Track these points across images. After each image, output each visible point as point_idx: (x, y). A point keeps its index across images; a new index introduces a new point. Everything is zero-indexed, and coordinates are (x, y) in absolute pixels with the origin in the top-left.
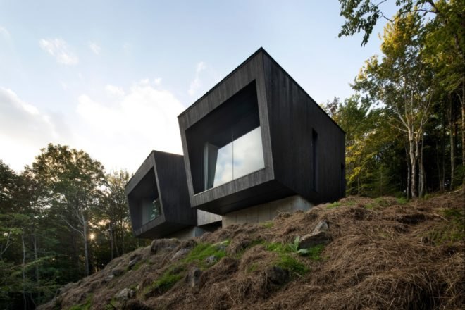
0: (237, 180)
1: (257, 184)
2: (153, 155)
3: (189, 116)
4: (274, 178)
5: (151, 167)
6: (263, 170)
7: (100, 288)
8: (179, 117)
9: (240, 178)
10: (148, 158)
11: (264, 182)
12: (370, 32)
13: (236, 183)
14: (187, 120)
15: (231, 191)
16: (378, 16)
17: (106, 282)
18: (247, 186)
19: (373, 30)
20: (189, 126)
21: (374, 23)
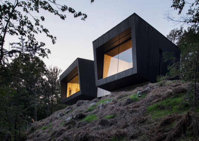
0: (119, 73)
1: (129, 75)
2: (77, 60)
3: (98, 42)
4: (136, 72)
5: (76, 66)
6: (132, 69)
7: (54, 120)
8: (93, 42)
9: (121, 72)
10: (75, 61)
11: (132, 74)
12: (182, 9)
13: (119, 75)
14: (97, 44)
15: (116, 78)
16: (185, 3)
17: (57, 118)
18: (124, 76)
19: (183, 8)
20: (98, 47)
21: (183, 5)
